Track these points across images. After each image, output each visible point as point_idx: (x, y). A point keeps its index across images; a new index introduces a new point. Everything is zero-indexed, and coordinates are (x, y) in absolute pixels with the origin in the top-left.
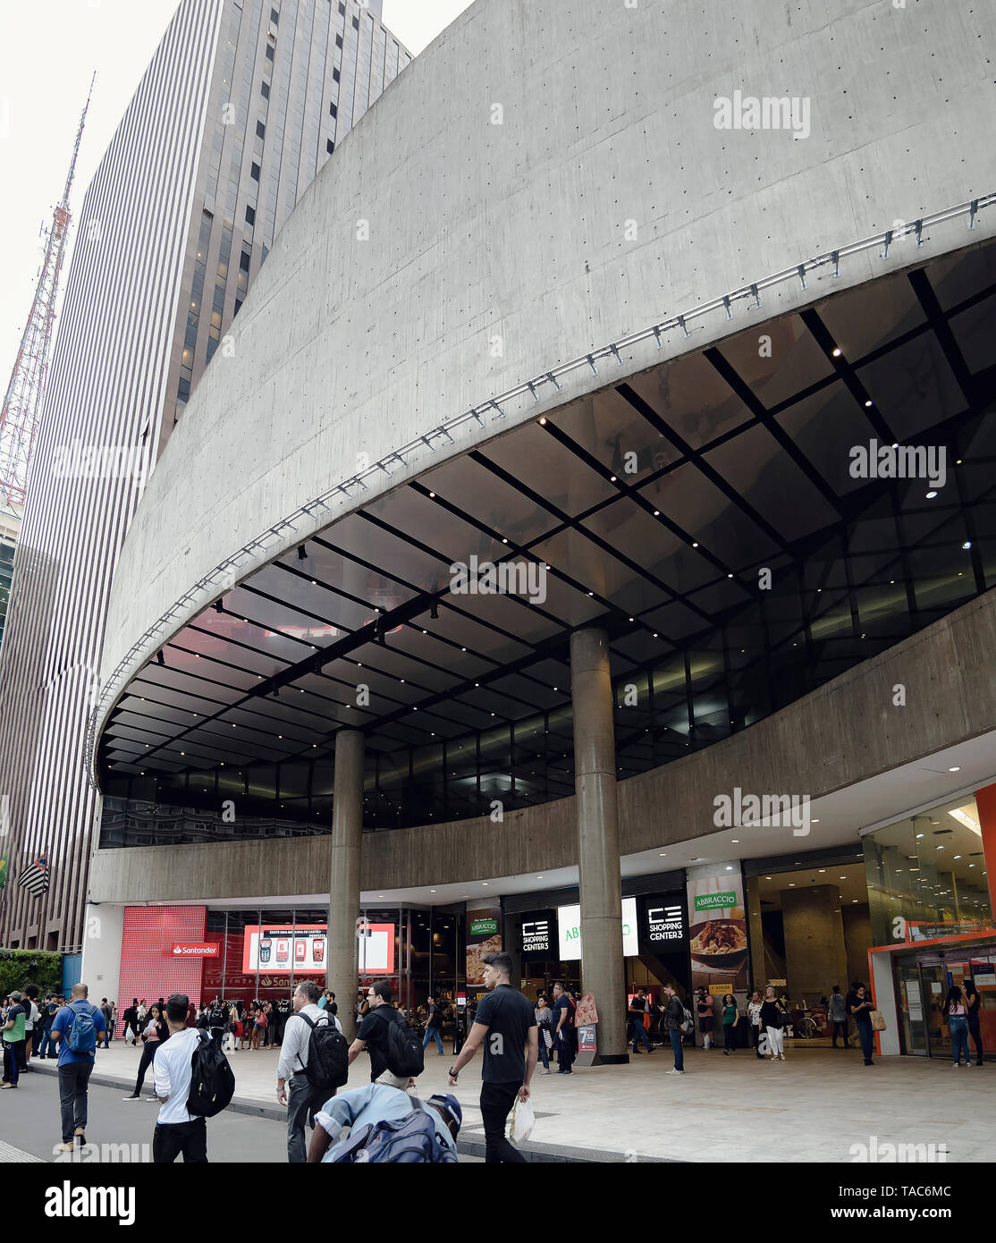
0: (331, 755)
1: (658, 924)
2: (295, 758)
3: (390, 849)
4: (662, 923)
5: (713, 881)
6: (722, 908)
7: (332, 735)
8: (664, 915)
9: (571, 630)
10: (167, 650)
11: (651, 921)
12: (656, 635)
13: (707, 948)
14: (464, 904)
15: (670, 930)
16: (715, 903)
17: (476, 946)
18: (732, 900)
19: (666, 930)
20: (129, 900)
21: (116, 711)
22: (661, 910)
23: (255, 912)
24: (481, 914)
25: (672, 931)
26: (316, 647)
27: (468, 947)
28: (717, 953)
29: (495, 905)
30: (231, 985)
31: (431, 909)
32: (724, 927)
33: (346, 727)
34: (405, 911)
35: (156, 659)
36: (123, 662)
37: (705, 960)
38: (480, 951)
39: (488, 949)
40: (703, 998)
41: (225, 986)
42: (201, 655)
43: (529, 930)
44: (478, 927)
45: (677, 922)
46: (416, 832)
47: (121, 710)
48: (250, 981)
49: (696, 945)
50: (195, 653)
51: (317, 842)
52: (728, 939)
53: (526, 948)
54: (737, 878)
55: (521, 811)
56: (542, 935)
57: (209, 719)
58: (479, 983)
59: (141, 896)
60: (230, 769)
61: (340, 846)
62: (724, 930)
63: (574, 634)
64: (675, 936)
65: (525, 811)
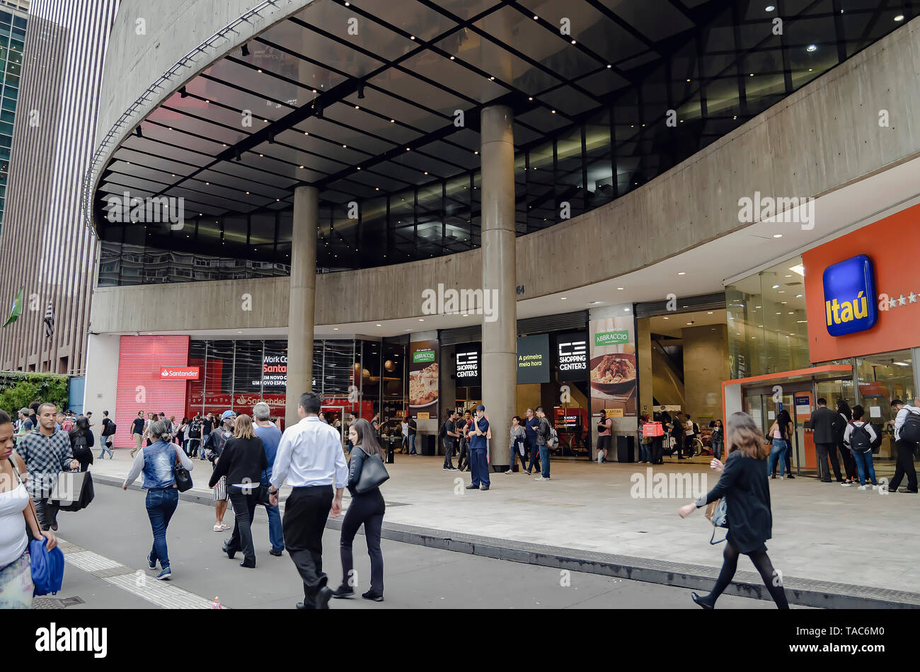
0: (290, 208)
1: (567, 356)
2: (263, 210)
3: (342, 289)
4: (570, 356)
5: (610, 320)
6: (617, 344)
7: (292, 189)
8: (571, 349)
9: (480, 106)
10: (144, 125)
11: (561, 354)
12: (554, 112)
13: (604, 378)
14: (408, 336)
15: (576, 362)
16: (612, 340)
17: (417, 373)
18: (625, 337)
19: (573, 362)
20: (123, 330)
21: (106, 173)
22: (570, 344)
23: (231, 341)
24: (422, 345)
25: (578, 362)
26: (269, 121)
27: (411, 373)
28: (612, 382)
29: (433, 338)
30: (210, 403)
31: (381, 341)
32: (618, 360)
33: (302, 183)
34: (358, 342)
35: (135, 132)
36: (108, 135)
37: (603, 387)
38: (421, 377)
39: (428, 375)
40: (603, 420)
41: (206, 403)
42: (173, 129)
43: (462, 359)
44: (419, 357)
45: (582, 355)
46: (364, 273)
47: (111, 172)
48: (226, 400)
49: (595, 376)
50: (168, 127)
51: (280, 281)
52: (621, 372)
53: (459, 374)
54: (631, 318)
55: (449, 256)
56: (472, 364)
57: (185, 178)
58: (420, 404)
59: (133, 327)
60: (208, 218)
61: (296, 287)
62: (618, 363)
63: (484, 110)
64: (580, 367)
65: (453, 256)
